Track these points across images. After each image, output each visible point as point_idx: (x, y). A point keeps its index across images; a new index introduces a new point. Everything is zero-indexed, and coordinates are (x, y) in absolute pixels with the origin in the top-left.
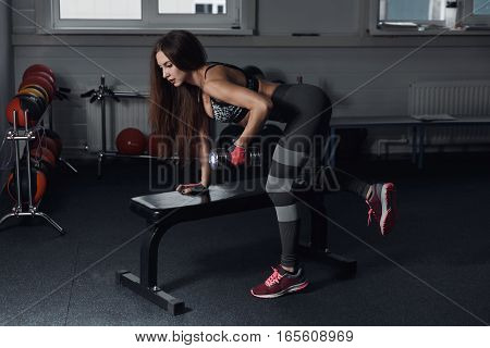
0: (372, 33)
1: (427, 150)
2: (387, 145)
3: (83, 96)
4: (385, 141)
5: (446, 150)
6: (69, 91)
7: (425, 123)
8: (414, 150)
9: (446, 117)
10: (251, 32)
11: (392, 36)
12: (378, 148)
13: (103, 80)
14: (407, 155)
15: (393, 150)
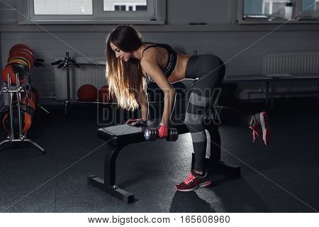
0: (239, 23)
1: (275, 96)
2: (250, 93)
3: (53, 64)
4: (248, 91)
5: (287, 96)
6: (43, 61)
7: (275, 79)
8: (267, 96)
9: (287, 75)
10: (163, 23)
11: (252, 24)
12: (244, 95)
13: (67, 54)
14: (263, 99)
15: (253, 96)
